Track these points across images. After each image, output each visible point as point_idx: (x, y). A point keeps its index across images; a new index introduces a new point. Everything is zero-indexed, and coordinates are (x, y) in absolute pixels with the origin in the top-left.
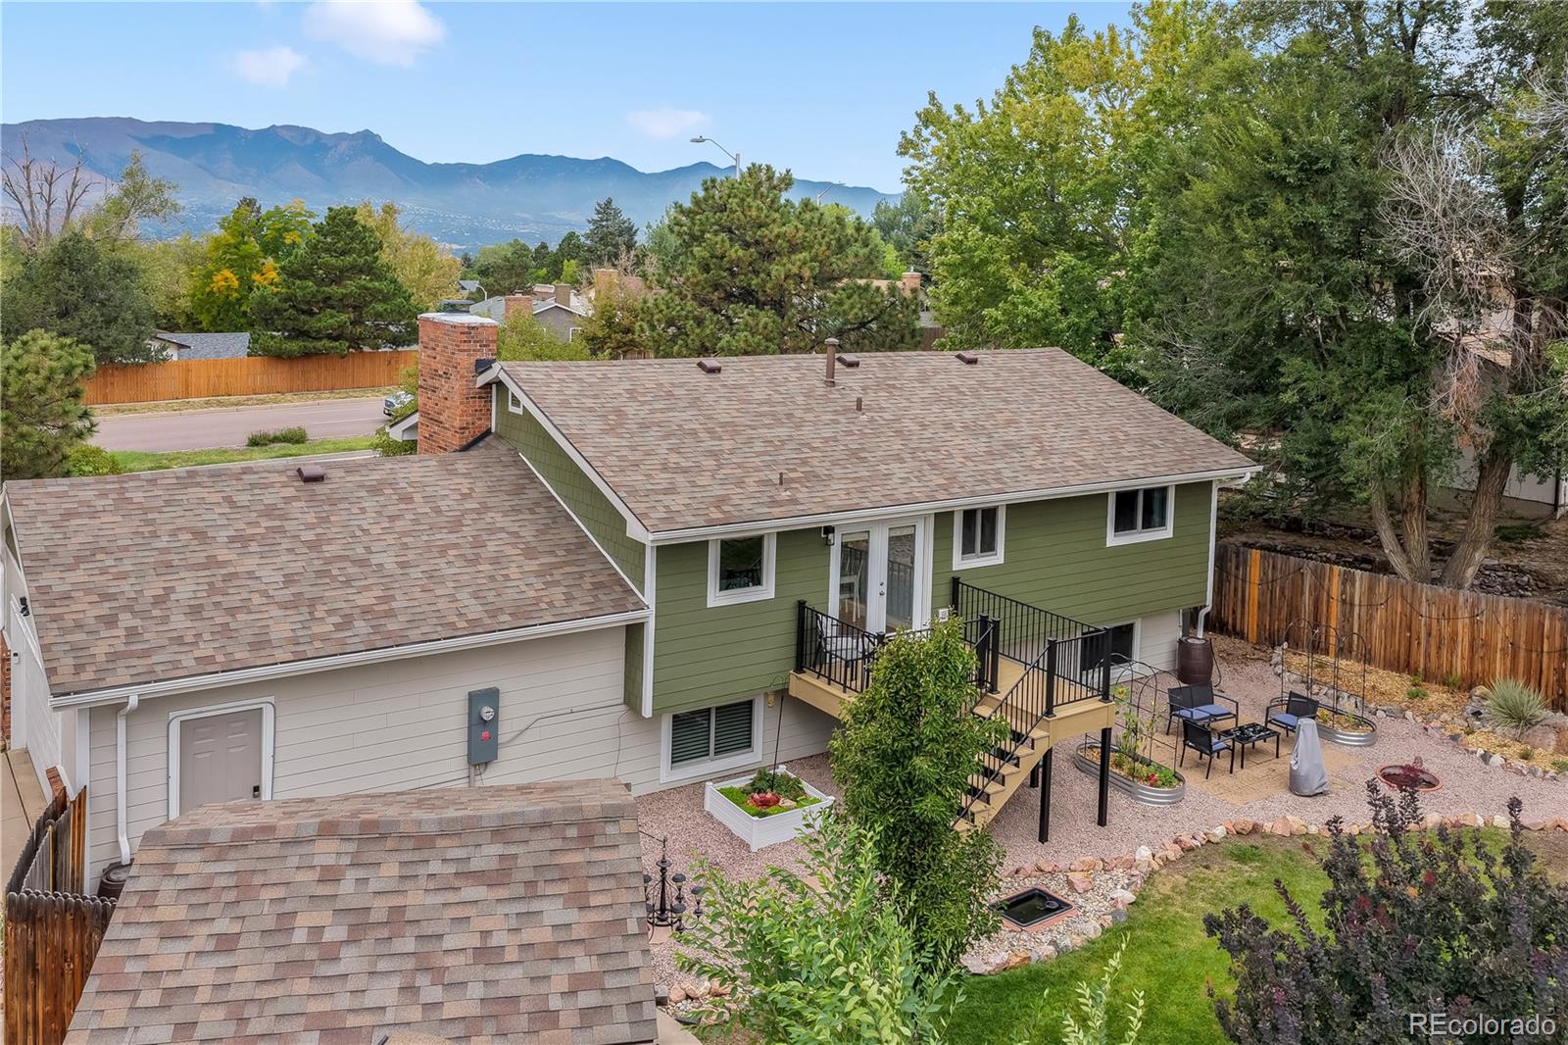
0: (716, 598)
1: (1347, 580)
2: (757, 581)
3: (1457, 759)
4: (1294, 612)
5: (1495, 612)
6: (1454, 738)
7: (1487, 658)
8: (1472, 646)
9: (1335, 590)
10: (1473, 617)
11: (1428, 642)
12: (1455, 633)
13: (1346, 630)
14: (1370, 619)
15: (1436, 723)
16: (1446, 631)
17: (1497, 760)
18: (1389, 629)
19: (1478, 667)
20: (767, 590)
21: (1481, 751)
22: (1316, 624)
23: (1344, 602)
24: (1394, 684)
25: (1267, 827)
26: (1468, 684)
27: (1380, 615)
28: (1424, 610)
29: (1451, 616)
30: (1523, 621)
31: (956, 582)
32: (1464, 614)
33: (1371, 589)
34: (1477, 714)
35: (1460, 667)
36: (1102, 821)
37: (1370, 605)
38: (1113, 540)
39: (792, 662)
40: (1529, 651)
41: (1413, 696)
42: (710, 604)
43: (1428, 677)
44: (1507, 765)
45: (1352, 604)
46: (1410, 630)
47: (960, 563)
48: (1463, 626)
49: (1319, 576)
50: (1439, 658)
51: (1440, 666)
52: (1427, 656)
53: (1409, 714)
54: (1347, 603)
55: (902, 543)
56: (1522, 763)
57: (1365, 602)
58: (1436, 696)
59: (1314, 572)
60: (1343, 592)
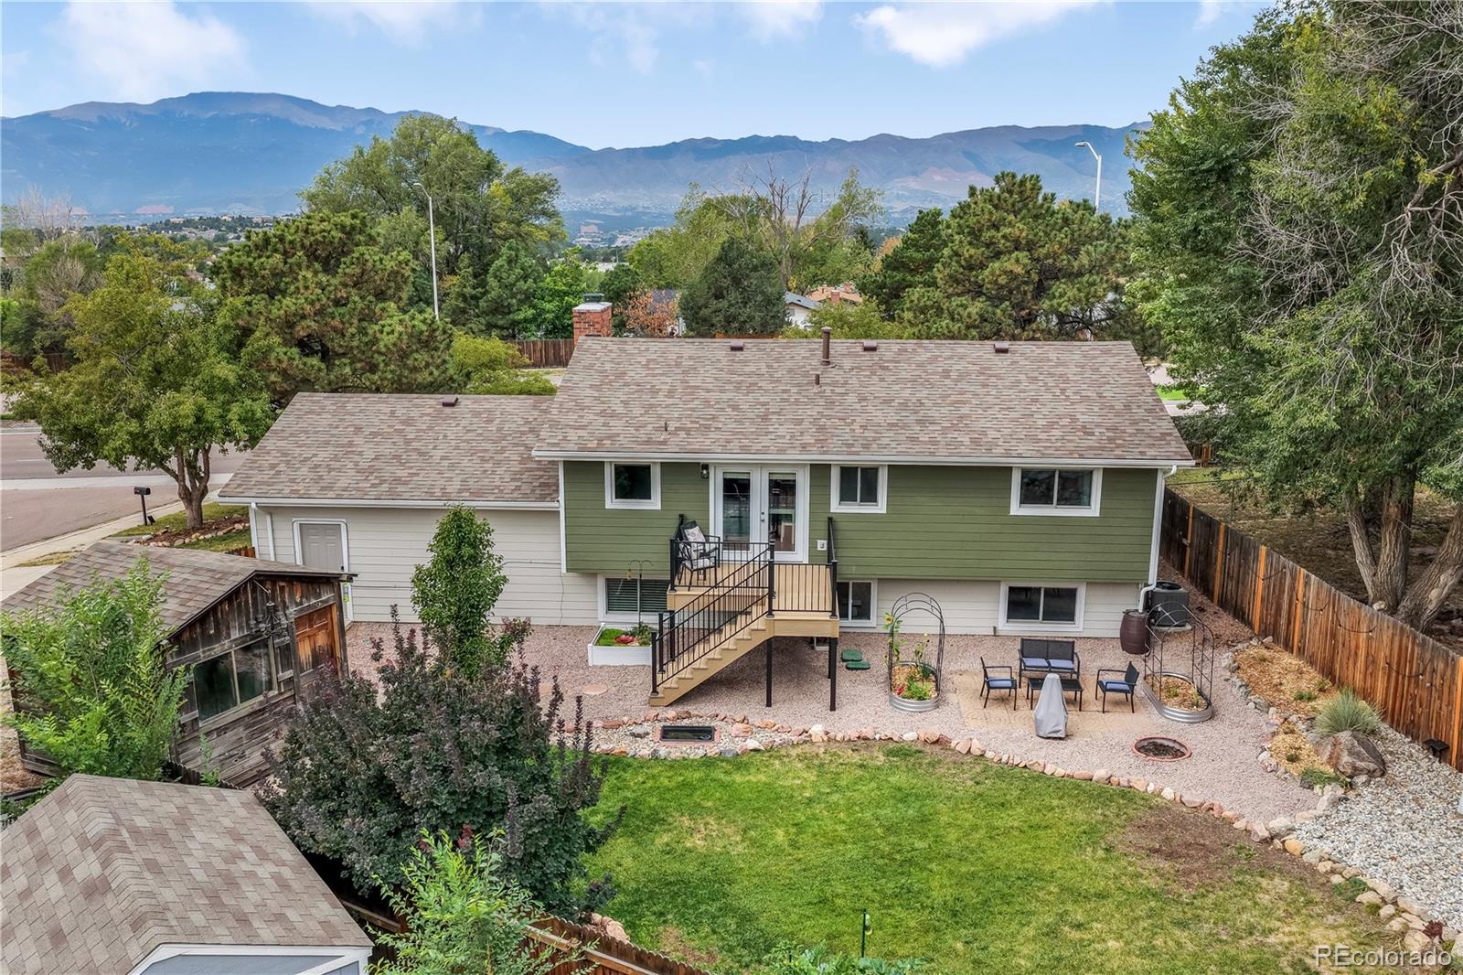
0: (611, 503)
2: (647, 495)
4: (1279, 608)
5: (1381, 631)
7: (1374, 676)
8: (1366, 660)
9: (1300, 591)
10: (1368, 631)
11: (1343, 652)
12: (1358, 646)
13: (1303, 631)
14: (1316, 622)
15: (1280, 721)
16: (1352, 646)
17: (1264, 755)
18: (1324, 634)
20: (654, 503)
21: (1266, 747)
22: (1289, 622)
23: (1303, 603)
27: (1320, 620)
28: (1342, 621)
29: (1356, 630)
30: (1396, 642)
31: (832, 522)
33: (1318, 595)
36: (833, 708)
37: (1316, 610)
38: (1018, 510)
40: (1397, 673)
42: (608, 506)
45: (1308, 607)
46: (1334, 636)
47: (836, 507)
48: (1362, 641)
49: (1293, 578)
50: (1347, 668)
51: (1347, 678)
52: (1341, 665)
53: (1273, 710)
54: (1305, 606)
55: (782, 486)
57: (1314, 606)
59: (1291, 573)
60: (1304, 594)
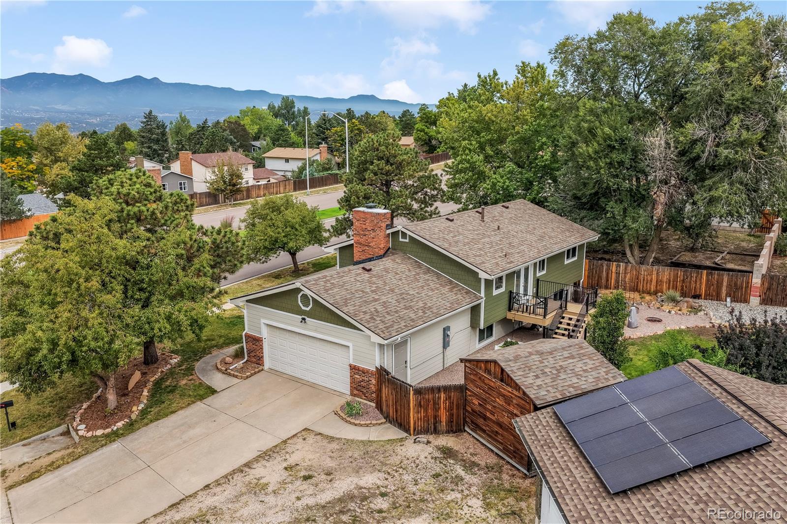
0: (495, 292)
1: (618, 266)
3: (662, 313)
4: (600, 277)
5: (664, 272)
6: (658, 308)
7: (662, 285)
8: (657, 282)
9: (614, 270)
10: (657, 273)
11: (643, 282)
12: (652, 279)
13: (617, 281)
14: (625, 277)
15: (652, 305)
16: (649, 279)
17: (673, 312)
18: (631, 280)
19: (659, 288)
20: (504, 288)
21: (668, 311)
22: (607, 280)
23: (617, 273)
24: (636, 296)
25: (632, 337)
26: (655, 293)
27: (628, 276)
28: (642, 273)
29: (651, 274)
30: (672, 273)
31: (538, 280)
32: (655, 273)
33: (626, 268)
34: (662, 301)
35: (653, 289)
37: (625, 273)
38: (566, 262)
39: (507, 309)
40: (674, 282)
41: (642, 298)
42: (494, 294)
43: (644, 292)
44: (676, 313)
45: (619, 273)
46: (638, 279)
47: (538, 274)
48: (654, 277)
49: (609, 266)
50: (647, 286)
51: (646, 289)
52: (643, 286)
53: (643, 303)
54: (618, 274)
55: (527, 269)
56: (680, 312)
57: (623, 272)
58: (648, 298)
59: (607, 265)
60: (617, 270)
